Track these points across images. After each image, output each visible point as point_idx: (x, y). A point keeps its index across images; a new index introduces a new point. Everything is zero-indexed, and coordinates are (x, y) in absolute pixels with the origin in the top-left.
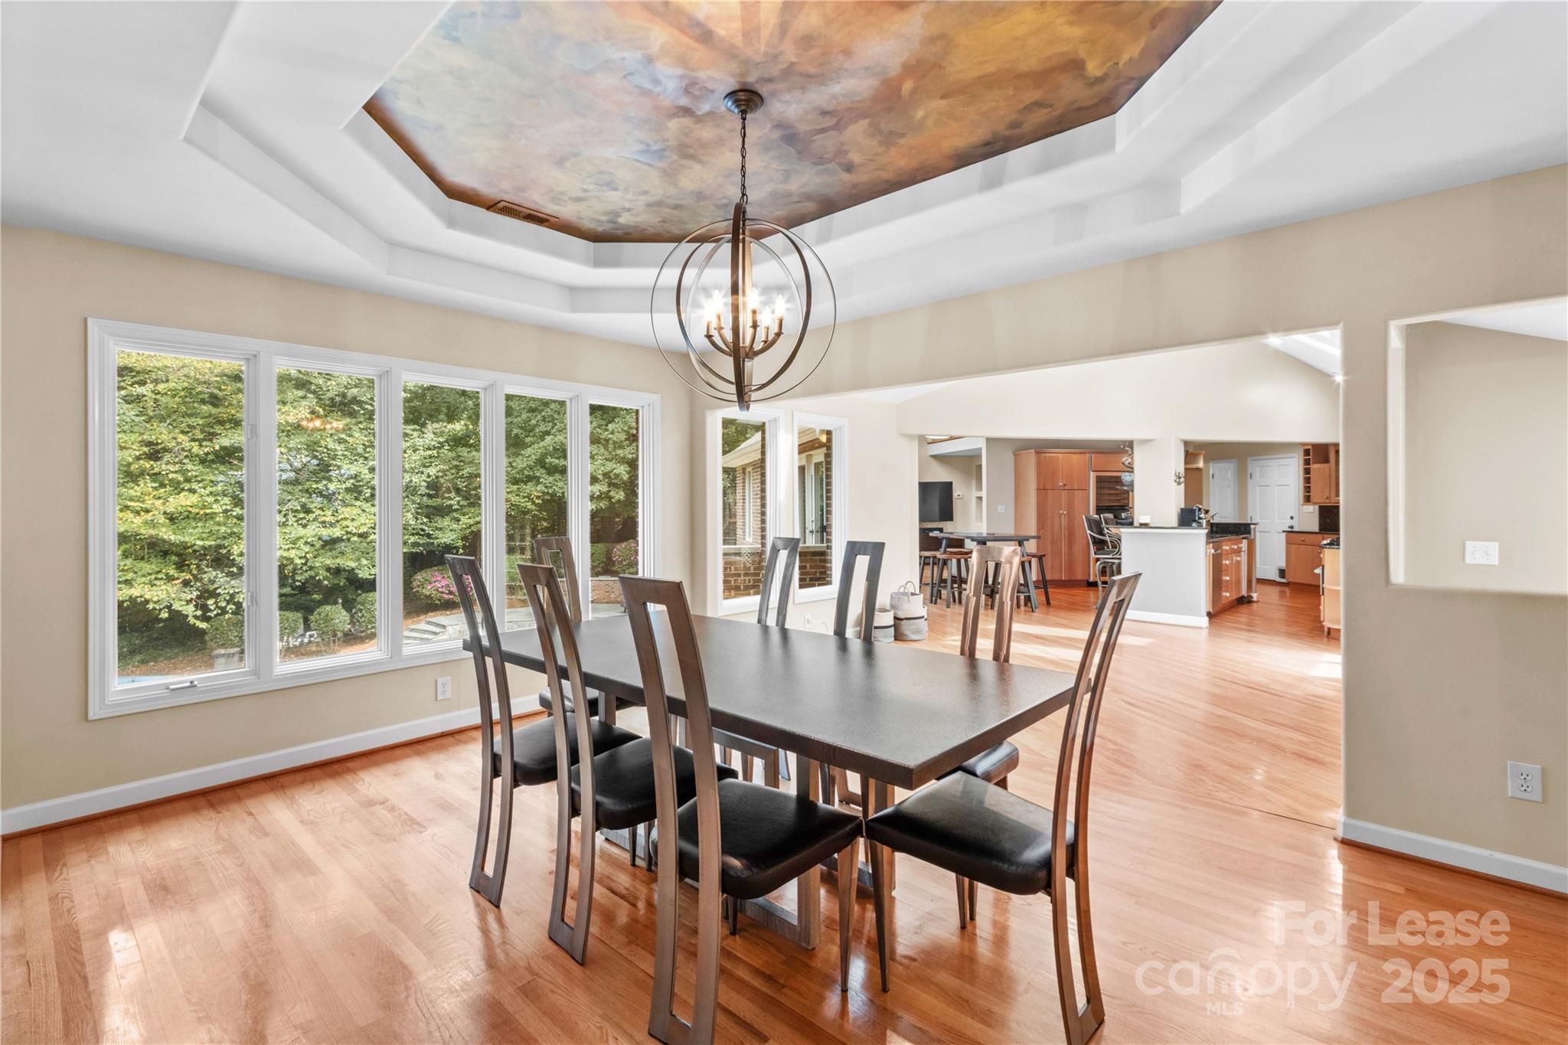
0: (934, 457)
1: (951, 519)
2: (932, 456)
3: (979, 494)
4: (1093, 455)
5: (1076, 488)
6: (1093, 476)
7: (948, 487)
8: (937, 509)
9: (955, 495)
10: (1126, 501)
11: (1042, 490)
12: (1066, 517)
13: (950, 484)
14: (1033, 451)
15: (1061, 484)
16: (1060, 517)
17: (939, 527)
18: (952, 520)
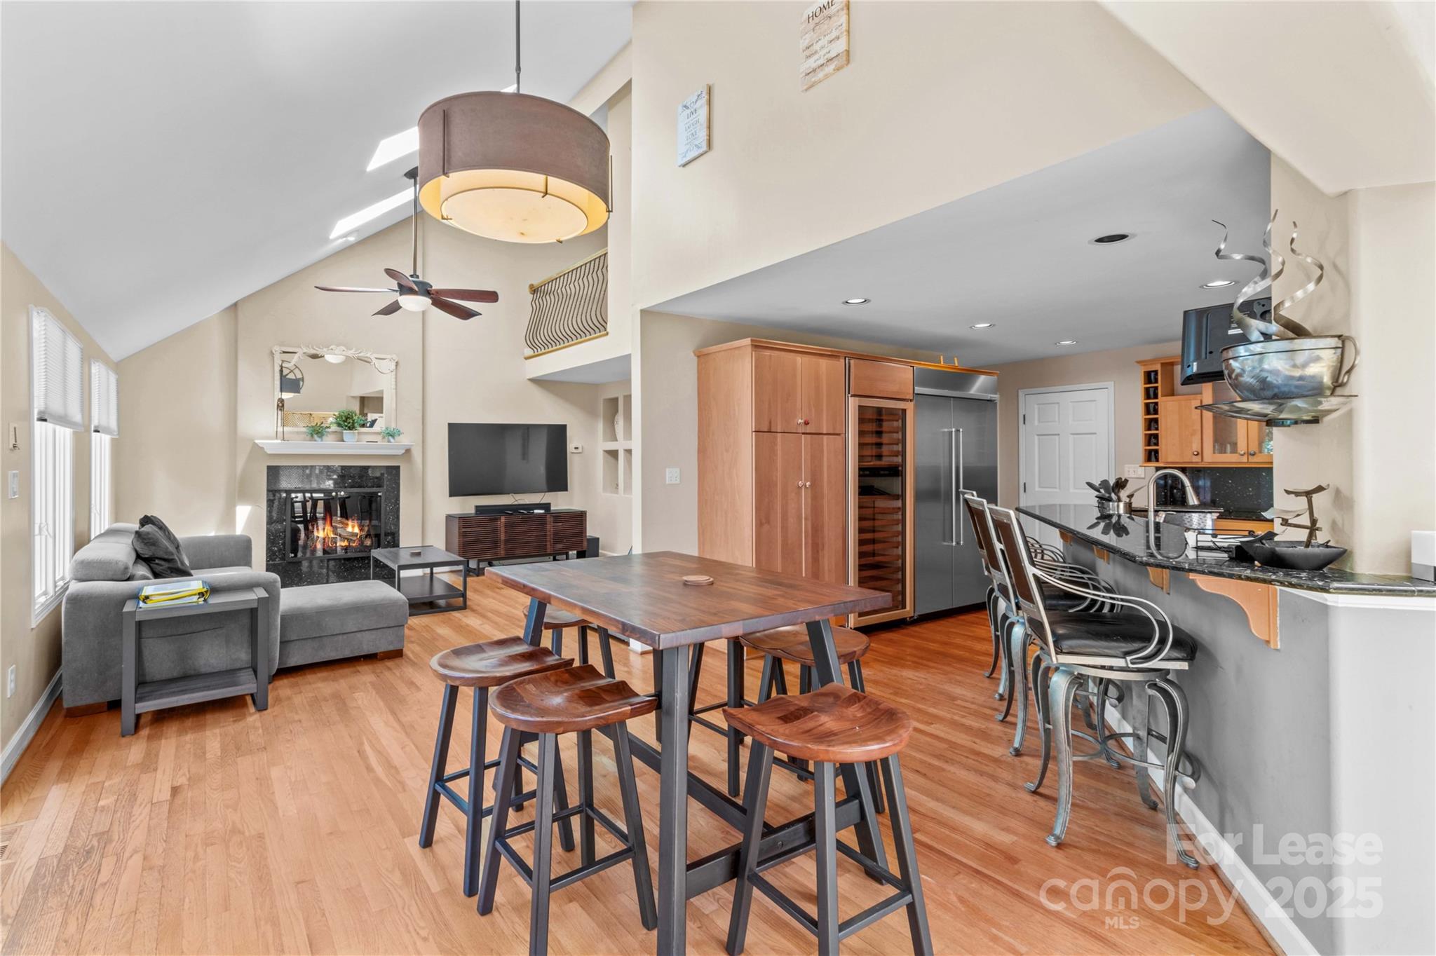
0: (536, 381)
1: (564, 488)
2: (533, 380)
3: (611, 446)
4: (852, 362)
5: (825, 432)
6: (853, 403)
7: (558, 434)
8: (542, 470)
9: (570, 447)
10: (899, 459)
11: (764, 432)
12: (809, 491)
13: (562, 429)
14: (748, 341)
15: (800, 421)
16: (799, 494)
17: (544, 501)
18: (566, 489)
